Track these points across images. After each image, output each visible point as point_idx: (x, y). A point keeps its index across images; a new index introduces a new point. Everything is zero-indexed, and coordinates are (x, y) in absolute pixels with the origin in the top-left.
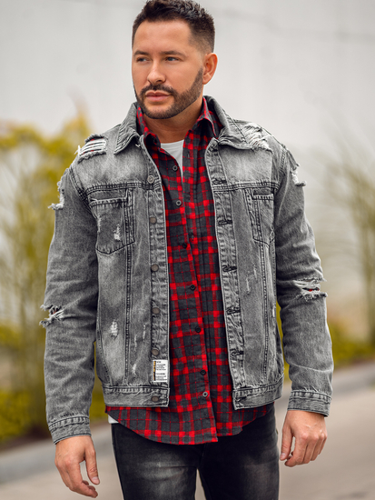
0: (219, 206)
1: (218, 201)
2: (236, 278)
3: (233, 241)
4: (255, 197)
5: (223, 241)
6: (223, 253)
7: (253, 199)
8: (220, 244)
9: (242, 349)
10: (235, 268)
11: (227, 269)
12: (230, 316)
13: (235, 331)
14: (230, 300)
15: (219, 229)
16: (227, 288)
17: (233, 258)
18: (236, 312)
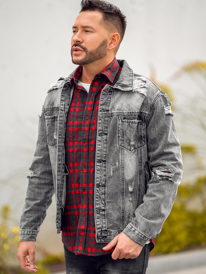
0: (100, 125)
1: (100, 121)
2: (105, 167)
3: (105, 145)
4: (123, 121)
5: (99, 145)
6: (98, 152)
7: (122, 121)
8: (97, 146)
9: (104, 208)
10: (105, 161)
11: (100, 161)
12: (98, 189)
13: (100, 198)
14: (99, 179)
15: (99, 138)
16: (98, 172)
17: (104, 156)
18: (103, 186)
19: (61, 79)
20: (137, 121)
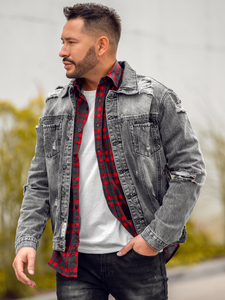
0: (112, 134)
1: (111, 130)
2: (130, 176)
3: (122, 154)
4: (135, 125)
5: (117, 155)
6: (118, 163)
8: (115, 157)
10: (128, 170)
12: (130, 200)
14: (128, 190)
15: (114, 148)
16: (124, 183)
17: (125, 165)
18: (134, 196)
19: (59, 88)
20: (149, 124)
